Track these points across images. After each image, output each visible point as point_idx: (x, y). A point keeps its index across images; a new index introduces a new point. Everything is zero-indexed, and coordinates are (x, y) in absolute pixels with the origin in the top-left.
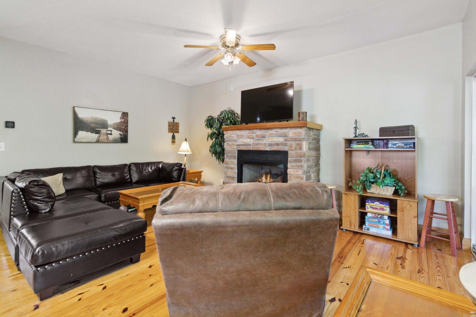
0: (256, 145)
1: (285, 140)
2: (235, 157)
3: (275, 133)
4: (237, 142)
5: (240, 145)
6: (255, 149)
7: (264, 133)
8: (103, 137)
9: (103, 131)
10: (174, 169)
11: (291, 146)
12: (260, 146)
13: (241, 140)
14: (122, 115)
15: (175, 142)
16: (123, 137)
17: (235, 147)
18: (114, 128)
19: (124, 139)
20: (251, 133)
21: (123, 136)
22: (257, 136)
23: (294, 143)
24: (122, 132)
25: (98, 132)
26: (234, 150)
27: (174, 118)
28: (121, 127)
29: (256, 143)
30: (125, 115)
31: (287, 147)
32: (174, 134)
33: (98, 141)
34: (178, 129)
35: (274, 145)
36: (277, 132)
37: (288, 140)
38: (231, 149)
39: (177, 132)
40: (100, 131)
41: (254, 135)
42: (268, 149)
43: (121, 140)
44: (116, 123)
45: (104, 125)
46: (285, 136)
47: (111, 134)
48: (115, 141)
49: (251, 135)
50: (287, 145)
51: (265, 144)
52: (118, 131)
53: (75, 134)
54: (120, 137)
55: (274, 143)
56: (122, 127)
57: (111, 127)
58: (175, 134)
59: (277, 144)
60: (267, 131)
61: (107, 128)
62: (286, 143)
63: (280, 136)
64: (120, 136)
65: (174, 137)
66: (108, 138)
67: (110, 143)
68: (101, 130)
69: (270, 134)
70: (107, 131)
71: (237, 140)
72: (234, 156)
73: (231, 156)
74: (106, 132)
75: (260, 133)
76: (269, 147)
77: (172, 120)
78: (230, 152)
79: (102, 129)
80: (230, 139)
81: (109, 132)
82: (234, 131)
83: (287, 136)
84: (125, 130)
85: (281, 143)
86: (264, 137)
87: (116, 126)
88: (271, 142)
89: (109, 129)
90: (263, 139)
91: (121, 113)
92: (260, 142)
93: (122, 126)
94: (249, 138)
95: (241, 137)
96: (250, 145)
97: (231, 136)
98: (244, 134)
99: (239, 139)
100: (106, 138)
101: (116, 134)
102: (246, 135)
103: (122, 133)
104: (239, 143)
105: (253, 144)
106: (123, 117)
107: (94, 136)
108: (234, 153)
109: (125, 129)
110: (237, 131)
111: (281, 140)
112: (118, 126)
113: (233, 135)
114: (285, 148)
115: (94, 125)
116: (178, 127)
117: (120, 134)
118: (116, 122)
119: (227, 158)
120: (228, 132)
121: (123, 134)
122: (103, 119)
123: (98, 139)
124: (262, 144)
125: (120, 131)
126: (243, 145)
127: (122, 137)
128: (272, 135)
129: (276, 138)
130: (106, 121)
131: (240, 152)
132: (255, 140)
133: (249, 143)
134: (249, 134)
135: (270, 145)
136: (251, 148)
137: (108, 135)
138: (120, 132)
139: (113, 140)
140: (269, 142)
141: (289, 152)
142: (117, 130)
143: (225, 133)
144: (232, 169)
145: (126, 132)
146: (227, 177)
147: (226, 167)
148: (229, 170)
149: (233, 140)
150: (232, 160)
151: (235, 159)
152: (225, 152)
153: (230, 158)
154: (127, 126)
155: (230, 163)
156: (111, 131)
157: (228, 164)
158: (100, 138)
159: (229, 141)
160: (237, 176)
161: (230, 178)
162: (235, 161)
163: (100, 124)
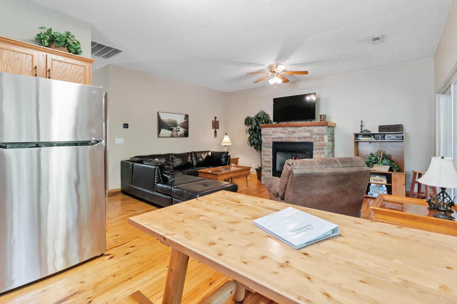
0: (288, 138)
1: (311, 135)
2: (271, 147)
3: (303, 129)
4: (272, 136)
5: (275, 138)
6: (287, 141)
7: (294, 130)
8: (174, 133)
9: (175, 129)
10: (223, 156)
11: (316, 139)
12: (291, 139)
13: (275, 134)
14: (185, 117)
15: (216, 136)
17: (271, 140)
18: (181, 127)
21: (186, 132)
22: (289, 132)
23: (318, 137)
25: (171, 130)
26: (270, 142)
27: (215, 118)
30: (187, 117)
31: (313, 139)
33: (172, 136)
34: (218, 126)
35: (302, 138)
36: (304, 128)
37: (313, 134)
38: (268, 141)
39: (218, 128)
41: (287, 131)
42: (297, 141)
43: (184, 135)
44: (182, 123)
45: (175, 125)
46: (311, 131)
47: (179, 131)
48: (181, 136)
49: (284, 131)
50: (313, 138)
51: (295, 137)
53: (159, 132)
55: (302, 136)
57: (179, 126)
58: (217, 130)
59: (305, 138)
60: (296, 128)
62: (312, 137)
63: (307, 132)
65: (215, 132)
66: (177, 134)
67: (179, 137)
68: (173, 128)
69: (299, 130)
71: (272, 134)
73: (267, 146)
75: (291, 129)
76: (298, 139)
78: (267, 143)
81: (178, 129)
82: (270, 128)
83: (312, 132)
85: (308, 137)
86: (294, 132)
87: (181, 125)
89: (178, 127)
90: (293, 134)
91: (184, 115)
92: (291, 136)
93: (185, 125)
94: (282, 133)
95: (276, 132)
96: (283, 138)
98: (278, 130)
101: (182, 131)
102: (280, 131)
104: (274, 137)
105: (285, 137)
107: (169, 133)
108: (270, 144)
109: (187, 127)
110: (272, 128)
111: (308, 134)
112: (183, 125)
113: (269, 131)
114: (312, 140)
115: (169, 125)
116: (219, 124)
117: (184, 131)
119: (264, 148)
120: (265, 128)
122: (174, 120)
124: (293, 138)
126: (277, 138)
127: (184, 133)
128: (301, 131)
129: (304, 133)
130: (176, 122)
131: (275, 144)
132: (287, 134)
133: (282, 137)
134: (283, 130)
135: (299, 138)
136: (284, 140)
137: (177, 132)
138: (184, 129)
139: (180, 135)
140: (299, 136)
141: (314, 143)
143: (262, 129)
144: (268, 155)
145: (188, 129)
146: (265, 161)
147: (263, 154)
148: (265, 156)
149: (269, 134)
150: (268, 149)
151: (270, 148)
152: (262, 143)
153: (267, 148)
154: (188, 125)
155: (267, 151)
156: (179, 128)
157: (265, 152)
158: (173, 134)
159: (266, 135)
160: (272, 161)
161: (266, 162)
162: (271, 150)
163: (173, 124)
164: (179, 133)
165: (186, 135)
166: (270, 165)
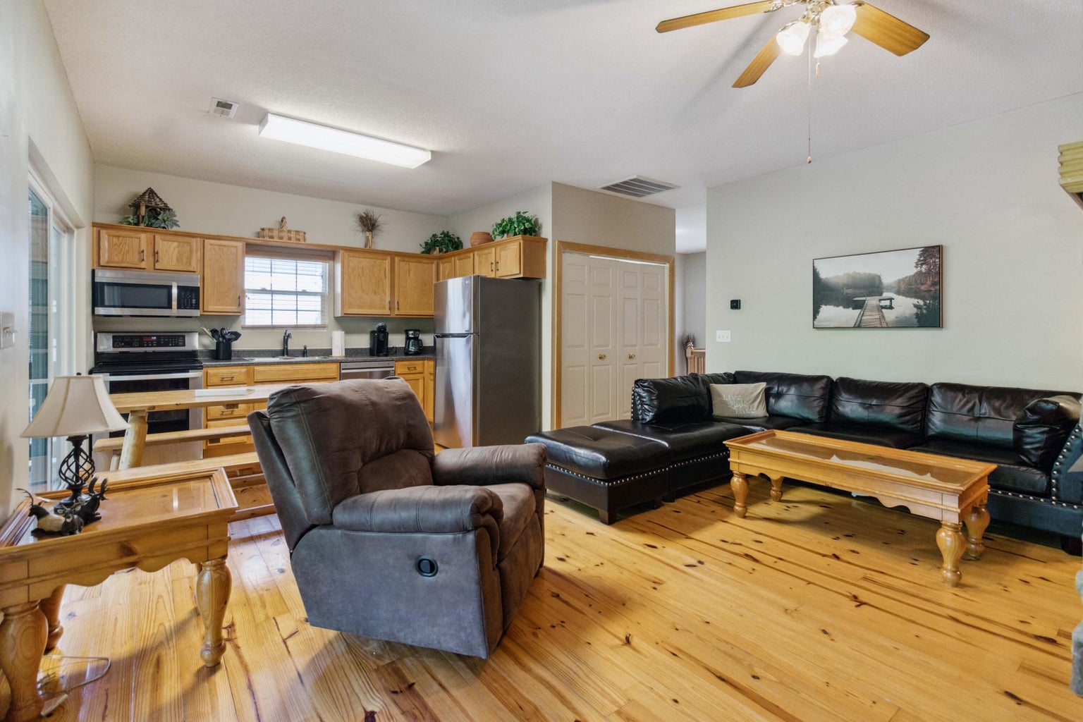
8: (870, 316)
9: (872, 301)
14: (922, 254)
16: (925, 311)
18: (899, 293)
19: (930, 318)
21: (926, 309)
24: (921, 299)
25: (859, 305)
28: (918, 286)
30: (933, 255)
33: (859, 326)
40: (864, 303)
44: (903, 280)
45: (874, 288)
47: (891, 307)
48: (902, 324)
52: (911, 297)
53: (815, 313)
54: (917, 314)
56: (923, 288)
57: (890, 289)
61: (881, 294)
64: (915, 310)
66: (883, 317)
67: (889, 328)
68: (865, 301)
70: (880, 300)
74: (878, 302)
79: (868, 298)
81: (887, 303)
84: (932, 293)
87: (903, 287)
89: (886, 295)
91: (918, 252)
93: (922, 284)
100: (878, 317)
101: (905, 306)
103: (921, 302)
106: (925, 260)
107: (851, 315)
109: (930, 291)
112: (911, 285)
115: (849, 292)
117: (916, 306)
118: (904, 277)
121: (925, 304)
122: (872, 274)
123: (859, 319)
125: (916, 297)
127: (922, 313)
130: (877, 280)
138: (917, 300)
139: (897, 322)
142: (907, 297)
156: (891, 299)
158: (865, 318)
163: (864, 287)
164: (890, 315)
165: (926, 319)
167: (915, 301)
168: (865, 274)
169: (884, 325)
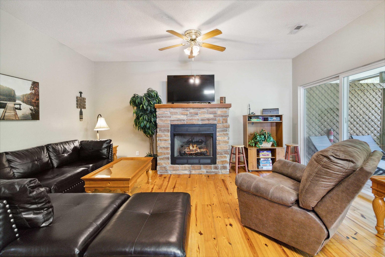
0: (190, 120)
1: (215, 116)
3: (206, 111)
4: (170, 118)
5: (174, 121)
6: (189, 123)
7: (197, 111)
8: (9, 113)
9: (10, 104)
10: (103, 147)
11: (219, 121)
12: (194, 121)
13: (175, 116)
14: (32, 85)
15: (82, 118)
16: (34, 112)
17: (169, 122)
18: (23, 102)
20: (185, 111)
21: (34, 111)
22: (190, 113)
23: (221, 118)
24: (33, 106)
26: (167, 125)
27: (81, 93)
28: (31, 100)
29: (190, 119)
30: (36, 86)
31: (216, 121)
32: (81, 109)
33: (3, 119)
34: (85, 105)
35: (205, 120)
36: (208, 110)
37: (217, 116)
38: (165, 124)
39: (84, 108)
40: (6, 105)
41: (188, 112)
42: (200, 123)
43: (32, 117)
44: (26, 95)
45: (10, 97)
46: (215, 113)
47: (20, 109)
48: (25, 118)
49: (185, 112)
50: (217, 119)
51: (198, 119)
52: (29, 105)
54: (31, 113)
55: (206, 118)
56: (33, 101)
57: (19, 99)
58: (83, 110)
59: (208, 120)
60: (199, 109)
61: (15, 101)
62: (216, 119)
63: (210, 114)
64: (30, 112)
65: (81, 113)
66: (16, 114)
67: (19, 120)
68: (6, 104)
69: (202, 112)
70: (15, 104)
71: (171, 116)
72: (168, 129)
73: (165, 130)
74: (14, 105)
75: (194, 111)
76: (201, 121)
77: (79, 95)
78: (164, 126)
79: (8, 102)
80: (163, 115)
81: (17, 106)
82: (168, 109)
83: (216, 114)
84: (36, 104)
85: (211, 118)
86: (197, 114)
87: (25, 99)
88: (203, 118)
89: (18, 102)
90: (196, 115)
92: (194, 118)
93: (33, 99)
94: (182, 114)
95: (176, 113)
96: (184, 120)
97: (165, 113)
98: (178, 112)
99: (173, 116)
100: (14, 114)
101: (26, 109)
102: (180, 112)
103: (33, 108)
104: (173, 119)
105: (187, 119)
106: (33, 88)
108: (168, 127)
109: (36, 103)
110: (171, 109)
111: (211, 116)
112: (28, 98)
113: (166, 112)
114: (215, 122)
116: (85, 102)
117: (31, 109)
118: (26, 94)
119: (160, 132)
120: (161, 109)
121: (34, 109)
122: (9, 89)
123: (3, 115)
124: (195, 120)
125: (31, 105)
126: (178, 120)
127: (33, 113)
128: (204, 113)
129: (207, 115)
130: (13, 93)
131: (174, 127)
132: (188, 116)
133: (183, 119)
134: (184, 112)
136: (185, 123)
137: (16, 110)
138: (31, 106)
140: (202, 118)
141: (218, 125)
142: (27, 104)
143: (157, 110)
144: (166, 140)
145: (38, 106)
146: (161, 148)
147: (159, 140)
148: (162, 142)
149: (166, 116)
150: (165, 134)
151: (168, 132)
152: (158, 126)
153: (163, 132)
154: (38, 100)
155: (163, 136)
156: (20, 105)
157: (161, 137)
158: (6, 114)
159: (163, 117)
160: (170, 146)
161: (163, 148)
162: (169, 134)
163: (6, 95)
164: (19, 113)
165: (35, 116)
166: (169, 152)
167: (30, 107)
168: (6, 87)
169: (17, 119)
